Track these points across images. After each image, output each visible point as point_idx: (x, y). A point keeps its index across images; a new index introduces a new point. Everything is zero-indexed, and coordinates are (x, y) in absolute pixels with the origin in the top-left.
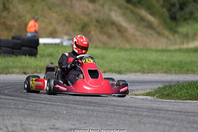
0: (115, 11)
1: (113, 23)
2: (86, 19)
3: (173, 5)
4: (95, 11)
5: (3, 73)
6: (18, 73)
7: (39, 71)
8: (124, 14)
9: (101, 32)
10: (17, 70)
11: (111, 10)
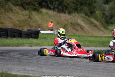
0: (80, 19)
1: (79, 25)
2: (66, 23)
3: (107, 17)
4: (70, 19)
5: (21, 46)
6: (28, 46)
7: (37, 45)
8: (84, 20)
9: (73, 28)
10: (27, 45)
11: (77, 18)
